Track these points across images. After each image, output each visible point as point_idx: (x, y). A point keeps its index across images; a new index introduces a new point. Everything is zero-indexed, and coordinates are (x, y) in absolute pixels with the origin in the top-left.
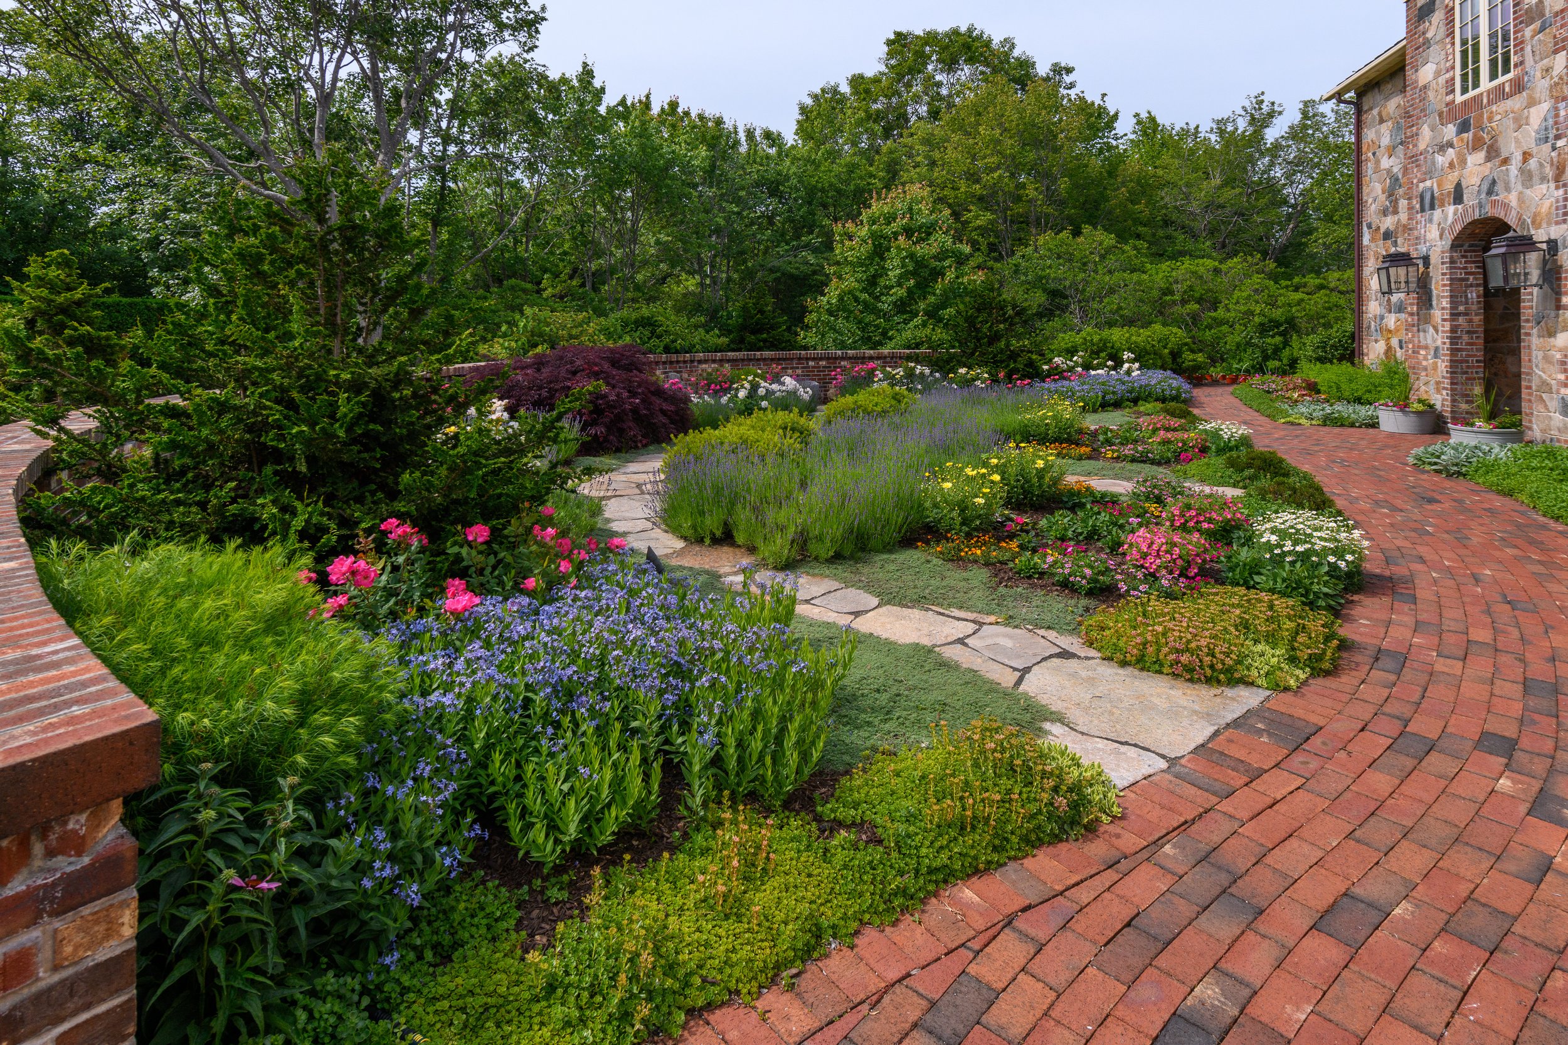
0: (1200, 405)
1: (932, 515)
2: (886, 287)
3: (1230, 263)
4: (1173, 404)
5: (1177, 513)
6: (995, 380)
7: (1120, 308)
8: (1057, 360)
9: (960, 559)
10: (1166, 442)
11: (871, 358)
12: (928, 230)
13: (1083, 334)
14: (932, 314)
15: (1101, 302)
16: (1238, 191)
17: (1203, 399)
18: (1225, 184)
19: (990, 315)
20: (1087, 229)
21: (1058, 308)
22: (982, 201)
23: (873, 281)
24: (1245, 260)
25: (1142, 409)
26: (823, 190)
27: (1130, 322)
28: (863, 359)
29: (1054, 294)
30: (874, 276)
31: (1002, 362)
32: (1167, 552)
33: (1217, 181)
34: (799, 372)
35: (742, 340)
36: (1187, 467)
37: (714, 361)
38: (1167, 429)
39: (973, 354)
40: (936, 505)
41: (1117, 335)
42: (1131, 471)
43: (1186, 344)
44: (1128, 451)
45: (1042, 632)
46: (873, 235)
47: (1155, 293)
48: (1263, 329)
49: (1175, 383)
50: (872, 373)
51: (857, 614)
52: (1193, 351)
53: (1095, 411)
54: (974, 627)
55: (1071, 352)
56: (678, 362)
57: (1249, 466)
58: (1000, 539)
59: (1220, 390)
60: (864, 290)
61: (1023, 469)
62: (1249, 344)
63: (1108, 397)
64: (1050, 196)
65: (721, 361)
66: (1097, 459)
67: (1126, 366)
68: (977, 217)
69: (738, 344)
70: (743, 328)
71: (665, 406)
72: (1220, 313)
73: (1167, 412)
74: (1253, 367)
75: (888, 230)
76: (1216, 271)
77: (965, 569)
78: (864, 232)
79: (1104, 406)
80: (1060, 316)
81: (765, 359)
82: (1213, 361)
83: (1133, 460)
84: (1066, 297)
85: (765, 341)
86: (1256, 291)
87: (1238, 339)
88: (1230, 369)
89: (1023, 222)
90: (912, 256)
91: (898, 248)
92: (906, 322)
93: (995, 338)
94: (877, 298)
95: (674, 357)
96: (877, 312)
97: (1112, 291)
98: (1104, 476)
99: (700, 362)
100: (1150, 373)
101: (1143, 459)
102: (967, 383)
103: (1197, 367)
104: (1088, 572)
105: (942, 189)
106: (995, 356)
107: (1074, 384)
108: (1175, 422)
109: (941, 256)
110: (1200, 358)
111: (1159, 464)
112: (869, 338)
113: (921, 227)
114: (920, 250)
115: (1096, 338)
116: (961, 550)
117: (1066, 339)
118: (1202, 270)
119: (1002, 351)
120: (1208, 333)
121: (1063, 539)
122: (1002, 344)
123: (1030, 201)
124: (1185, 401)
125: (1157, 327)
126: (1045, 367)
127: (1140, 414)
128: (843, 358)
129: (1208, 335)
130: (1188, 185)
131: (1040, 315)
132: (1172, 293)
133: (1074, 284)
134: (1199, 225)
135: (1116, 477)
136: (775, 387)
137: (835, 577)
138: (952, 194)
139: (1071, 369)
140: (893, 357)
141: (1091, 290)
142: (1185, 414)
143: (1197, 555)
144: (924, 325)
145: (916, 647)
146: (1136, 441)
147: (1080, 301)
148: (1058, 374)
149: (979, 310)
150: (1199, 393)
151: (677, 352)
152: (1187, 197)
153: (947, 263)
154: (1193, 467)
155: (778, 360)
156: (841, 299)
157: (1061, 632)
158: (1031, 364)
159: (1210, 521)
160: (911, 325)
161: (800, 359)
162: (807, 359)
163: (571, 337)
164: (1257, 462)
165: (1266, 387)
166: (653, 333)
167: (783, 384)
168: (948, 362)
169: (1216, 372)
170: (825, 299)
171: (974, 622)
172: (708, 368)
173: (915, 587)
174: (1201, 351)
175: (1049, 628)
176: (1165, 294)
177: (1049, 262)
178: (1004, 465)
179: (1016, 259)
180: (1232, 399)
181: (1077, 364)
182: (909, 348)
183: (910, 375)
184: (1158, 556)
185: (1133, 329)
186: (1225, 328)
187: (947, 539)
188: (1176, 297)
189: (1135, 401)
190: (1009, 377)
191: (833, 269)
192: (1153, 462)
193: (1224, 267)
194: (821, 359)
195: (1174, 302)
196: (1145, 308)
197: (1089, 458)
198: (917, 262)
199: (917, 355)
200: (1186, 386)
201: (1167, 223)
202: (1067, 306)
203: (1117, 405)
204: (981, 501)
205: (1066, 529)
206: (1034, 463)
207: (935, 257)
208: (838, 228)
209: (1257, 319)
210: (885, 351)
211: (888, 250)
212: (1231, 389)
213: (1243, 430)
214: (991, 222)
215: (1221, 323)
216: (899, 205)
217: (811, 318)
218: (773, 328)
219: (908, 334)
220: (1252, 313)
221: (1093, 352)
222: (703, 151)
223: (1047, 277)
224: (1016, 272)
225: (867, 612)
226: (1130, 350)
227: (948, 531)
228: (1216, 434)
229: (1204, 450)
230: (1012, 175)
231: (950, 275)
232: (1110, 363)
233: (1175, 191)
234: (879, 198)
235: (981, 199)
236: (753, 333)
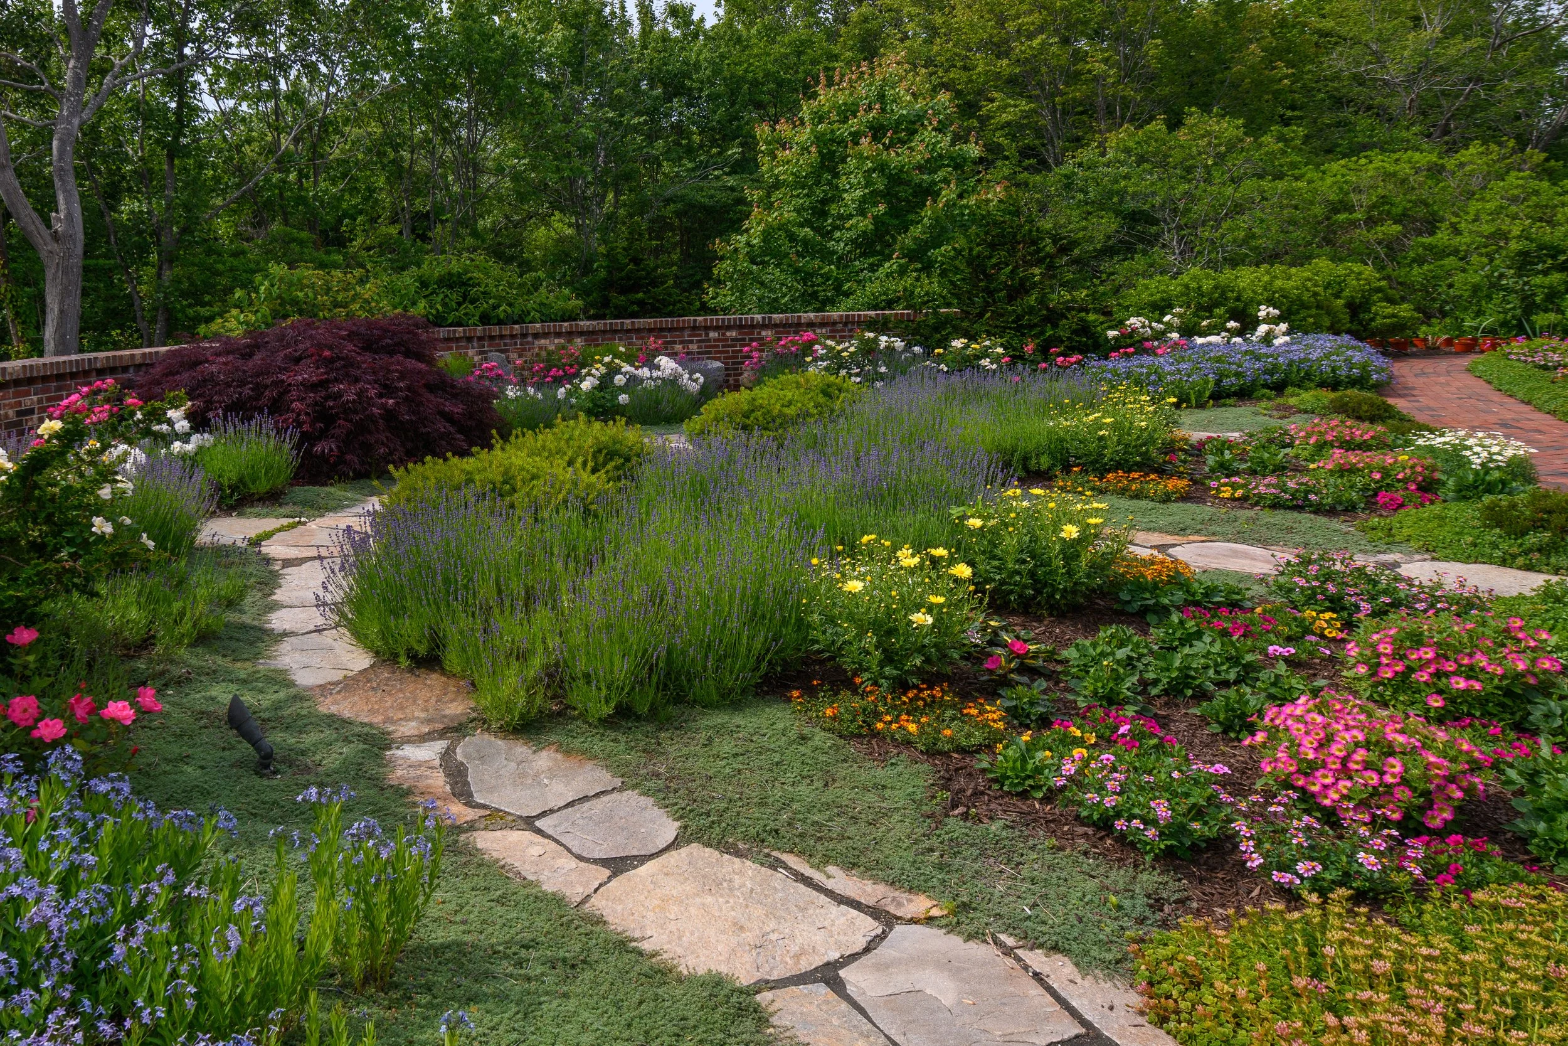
0: (1406, 392)
1: (821, 638)
2: (841, 217)
3: (1464, 155)
4: (1354, 392)
5: (1385, 649)
6: (1016, 358)
7: (1253, 236)
8: (1134, 321)
9: (875, 734)
10: (1345, 470)
11: (811, 325)
12: (911, 126)
13: (1185, 279)
14: (918, 255)
15: (1217, 228)
16: (1474, 42)
17: (1411, 380)
18: (1449, 33)
19: (1012, 252)
20: (1193, 117)
21: (1142, 240)
22: (1015, 85)
23: (820, 210)
24: (1487, 153)
25: (1292, 401)
26: (755, 83)
27: (1273, 257)
28: (798, 326)
29: (1134, 217)
30: (825, 202)
31: (1031, 327)
32: (1367, 766)
33: (1432, 31)
34: (694, 347)
35: (606, 303)
36: (1394, 520)
37: (558, 335)
38: (1348, 445)
39: (981, 315)
40: (831, 620)
41: (1246, 278)
42: (1270, 526)
43: (1379, 290)
44: (1264, 486)
45: (1036, 959)
46: (819, 139)
47: (1318, 210)
48: (1524, 262)
49: (1357, 357)
50: (808, 349)
51: (618, 865)
52: (1391, 301)
53: (1201, 406)
54: (869, 926)
55: (1160, 308)
56: (502, 337)
57: (1538, 525)
58: (966, 696)
59: (1443, 364)
60: (807, 223)
61: (1034, 539)
62: (1495, 286)
63: (1226, 382)
64: (1129, 71)
65: (570, 335)
66: (1201, 500)
67: (1263, 329)
68: (1003, 108)
69: (600, 308)
70: (608, 285)
71: (448, 407)
72: (1442, 237)
73: (1341, 408)
74: (1504, 324)
75: (843, 131)
76: (1436, 171)
77: (883, 759)
78: (804, 135)
79: (1219, 396)
80: (1145, 253)
81: (638, 331)
82: (1428, 317)
83: (1275, 505)
84: (1155, 222)
85: (641, 303)
86: (1515, 200)
87: (1475, 279)
88: (1459, 328)
89: (1086, 111)
90: (882, 168)
91: (861, 158)
92: (873, 268)
93: (1020, 289)
94: (828, 235)
95: (496, 330)
96: (826, 255)
97: (1238, 209)
98: (1213, 537)
99: (536, 336)
100: (1309, 339)
101: (1298, 503)
102: (967, 363)
103: (1400, 327)
104: (1162, 809)
105: (947, 71)
106: (1019, 318)
107: (1163, 362)
108: (1364, 431)
109: (930, 165)
110: (1405, 311)
111: (1331, 512)
112: (814, 295)
113: (898, 123)
114: (896, 158)
115: (1207, 285)
116: (877, 716)
117: (1153, 287)
118: (1405, 169)
119: (1031, 310)
120: (1416, 270)
121: (1112, 700)
122: (1032, 300)
123: (1096, 79)
124: (1378, 387)
125: (1323, 264)
126: (1111, 333)
127: (1287, 411)
128: (764, 326)
129: (1417, 274)
130: (1380, 39)
131: (1108, 251)
132: (1350, 209)
133: (1170, 200)
134: (1398, 103)
135: (1239, 537)
136: (645, 372)
137: (608, 761)
138: (964, 76)
139: (1160, 336)
140: (847, 322)
141: (1199, 210)
142: (1380, 414)
143: (1451, 779)
144: (902, 272)
145: (716, 983)
146: (1280, 469)
147: (1180, 228)
148: (1135, 344)
149: (993, 246)
150: (1405, 370)
151: (500, 322)
152: (1379, 57)
153: (941, 174)
154: (1408, 520)
155: (658, 331)
156: (767, 236)
157: (1084, 964)
158: (1085, 329)
159: (1471, 673)
160: (881, 272)
161: (694, 328)
162: (707, 328)
163: (336, 305)
164: (1558, 519)
165: (1538, 359)
166: (465, 296)
167: (658, 367)
168: (936, 329)
169: (1433, 332)
170: (743, 239)
171: (875, 912)
172: (550, 344)
173: (762, 803)
174: (1403, 299)
175: (1055, 948)
176: (1336, 211)
177: (1124, 170)
178: (994, 531)
179: (1069, 167)
180: (1470, 380)
181: (1170, 327)
182: (875, 308)
183: (869, 350)
184: (1345, 770)
185: (1278, 269)
186: (1450, 262)
187: (854, 690)
188: (1358, 215)
189: (1279, 388)
190: (1044, 350)
191: (757, 194)
192: (1318, 510)
193: (1450, 163)
194: (729, 328)
195: (1354, 224)
196: (1298, 234)
197: (1185, 498)
198: (890, 177)
199: (886, 320)
200: (1379, 361)
201: (1339, 102)
202: (1158, 236)
203: (1244, 394)
204: (923, 619)
205: (1118, 679)
206: (1057, 527)
207: (920, 168)
208: (762, 131)
209: (1514, 246)
210: (835, 314)
211: (843, 160)
212: (1467, 361)
213: (1515, 449)
214: (1027, 115)
215: (1441, 253)
216: (862, 90)
217: (721, 269)
218: (654, 283)
219: (874, 288)
220: (1505, 236)
221: (1200, 307)
222: (558, 32)
223: (1122, 194)
224: (1068, 187)
225: (643, 859)
226: (1270, 302)
227: (855, 674)
228: (1455, 457)
229: (1428, 488)
230: (1065, 41)
231: (948, 194)
232: (1232, 324)
233: (1357, 50)
234: (830, 83)
235: (1012, 81)
236: (623, 291)
